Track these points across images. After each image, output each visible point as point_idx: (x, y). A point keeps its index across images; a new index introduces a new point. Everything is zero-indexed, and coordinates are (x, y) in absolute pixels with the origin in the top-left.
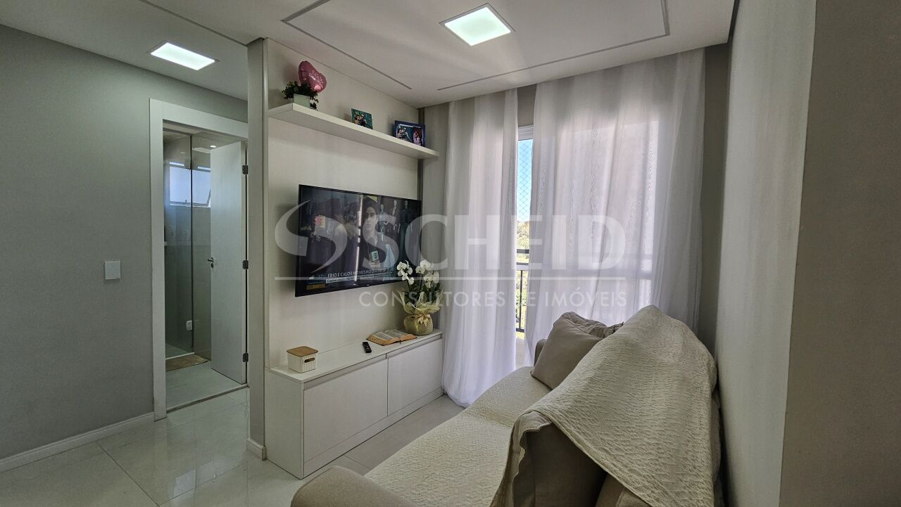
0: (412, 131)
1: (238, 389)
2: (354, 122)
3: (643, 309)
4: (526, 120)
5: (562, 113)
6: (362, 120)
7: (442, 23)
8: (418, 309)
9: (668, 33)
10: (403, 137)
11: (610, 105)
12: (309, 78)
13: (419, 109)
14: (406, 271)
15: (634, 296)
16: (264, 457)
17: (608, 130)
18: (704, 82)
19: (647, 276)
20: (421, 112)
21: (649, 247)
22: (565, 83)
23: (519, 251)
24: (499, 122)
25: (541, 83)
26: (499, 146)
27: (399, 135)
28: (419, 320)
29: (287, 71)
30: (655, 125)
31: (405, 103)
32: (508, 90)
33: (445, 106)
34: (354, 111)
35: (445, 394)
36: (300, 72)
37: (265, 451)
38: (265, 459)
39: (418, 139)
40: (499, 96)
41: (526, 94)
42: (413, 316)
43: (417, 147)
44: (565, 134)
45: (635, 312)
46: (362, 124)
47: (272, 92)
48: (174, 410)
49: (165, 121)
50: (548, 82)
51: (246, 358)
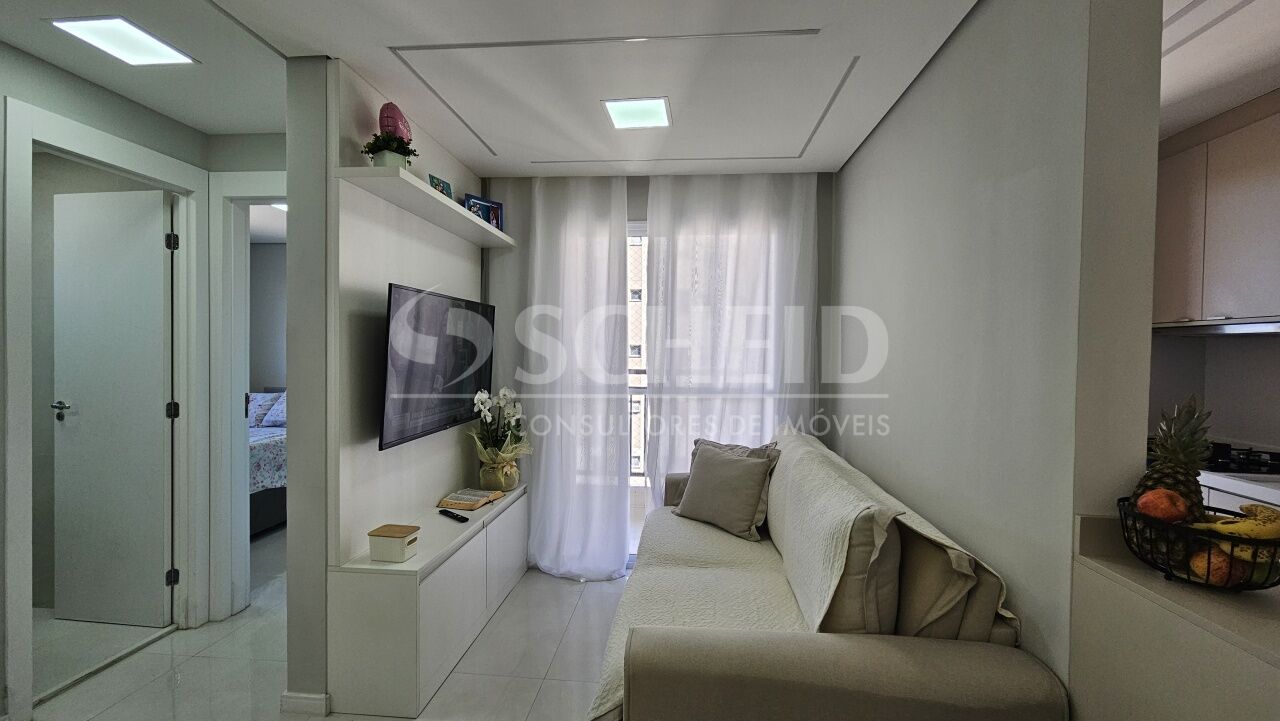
0: (486, 210)
1: (161, 638)
4: (638, 214)
5: (680, 214)
6: (442, 192)
7: (603, 102)
8: (503, 455)
9: (799, 156)
11: (730, 213)
13: (482, 178)
14: (483, 403)
16: (328, 711)
17: (731, 238)
20: (485, 183)
22: (682, 181)
24: (602, 212)
25: (656, 176)
26: (602, 241)
28: (505, 470)
29: (363, 121)
31: (469, 169)
32: (617, 177)
33: (527, 182)
34: (431, 177)
35: (532, 569)
36: (383, 117)
37: (329, 700)
38: (330, 713)
39: (495, 221)
40: (604, 182)
41: (638, 185)
42: (495, 466)
44: (683, 239)
47: (347, 143)
48: (41, 702)
49: (35, 142)
50: (666, 176)
51: (173, 577)
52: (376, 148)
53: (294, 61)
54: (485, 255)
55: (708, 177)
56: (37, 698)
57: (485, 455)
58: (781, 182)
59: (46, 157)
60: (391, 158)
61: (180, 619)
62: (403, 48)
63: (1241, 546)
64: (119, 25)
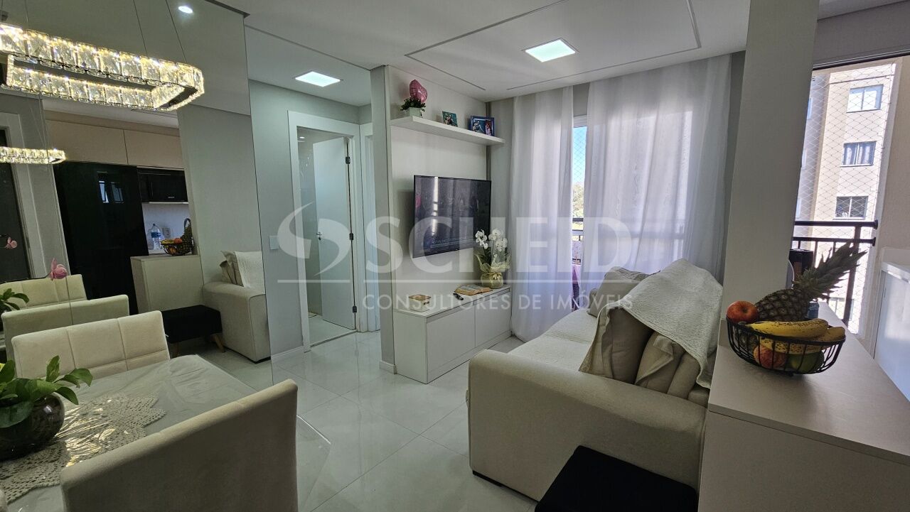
0: (484, 124)
1: (352, 333)
2: (444, 122)
3: (676, 261)
4: (581, 111)
5: (611, 107)
6: (450, 120)
7: (524, 50)
8: (492, 268)
9: (700, 46)
10: (477, 129)
11: (651, 99)
12: (417, 93)
13: (486, 103)
14: (482, 238)
15: (670, 253)
17: (650, 120)
18: (730, 76)
19: (680, 237)
20: (488, 105)
21: (682, 213)
23: (575, 220)
24: (557, 115)
25: (593, 82)
26: (557, 132)
27: (474, 128)
28: (494, 276)
29: (401, 92)
30: (689, 115)
31: (477, 99)
32: (566, 87)
33: (509, 101)
34: (444, 113)
35: (513, 335)
36: (411, 89)
37: (395, 367)
38: (396, 373)
39: (489, 130)
40: (558, 92)
41: (581, 91)
42: (488, 274)
43: (488, 137)
44: (614, 123)
45: (670, 263)
46: (450, 123)
47: (393, 107)
48: (313, 346)
49: (298, 127)
50: (600, 81)
51: (355, 310)
52: (406, 107)
53: (372, 71)
54: (488, 149)
55: (632, 75)
56: (312, 344)
57: (483, 267)
58: (697, 66)
59: (301, 130)
60: (412, 110)
61: (358, 327)
62: (412, 54)
63: (766, 339)
64: (313, 74)
